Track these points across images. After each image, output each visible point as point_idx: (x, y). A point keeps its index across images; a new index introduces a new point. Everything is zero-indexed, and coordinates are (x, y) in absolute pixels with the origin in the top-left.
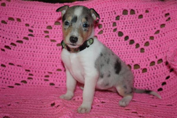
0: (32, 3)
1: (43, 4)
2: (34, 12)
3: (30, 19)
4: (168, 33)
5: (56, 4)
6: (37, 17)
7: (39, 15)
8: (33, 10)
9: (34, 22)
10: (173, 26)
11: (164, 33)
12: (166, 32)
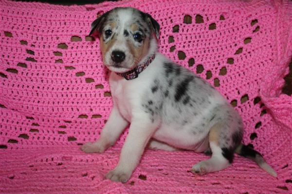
0: (30, 5)
1: (49, 6)
2: (34, 21)
3: (29, 32)
4: (257, 51)
5: (72, 7)
6: (41, 29)
7: (43, 26)
8: (33, 17)
9: (35, 37)
10: (264, 40)
11: (249, 53)
12: (253, 50)
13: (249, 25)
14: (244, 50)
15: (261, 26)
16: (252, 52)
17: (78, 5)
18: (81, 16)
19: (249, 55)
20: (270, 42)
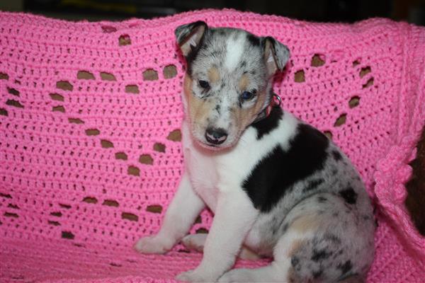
0: (15, 17)
1: (44, 20)
2: (20, 43)
3: (11, 59)
5: (79, 23)
6: (30, 57)
7: (34, 52)
8: (18, 37)
9: (20, 68)
10: (381, 100)
11: (357, 122)
12: (363, 118)
13: (357, 75)
14: (348, 118)
15: (376, 77)
16: (361, 122)
17: (90, 21)
18: (94, 41)
19: (356, 126)
20: (390, 103)
